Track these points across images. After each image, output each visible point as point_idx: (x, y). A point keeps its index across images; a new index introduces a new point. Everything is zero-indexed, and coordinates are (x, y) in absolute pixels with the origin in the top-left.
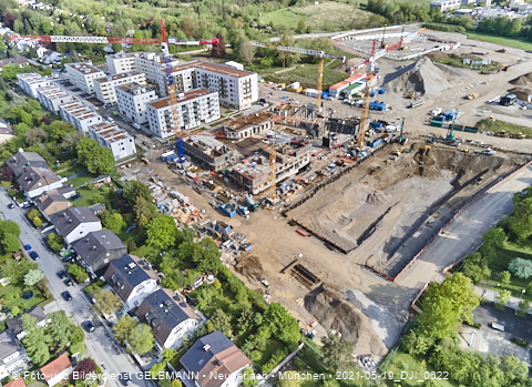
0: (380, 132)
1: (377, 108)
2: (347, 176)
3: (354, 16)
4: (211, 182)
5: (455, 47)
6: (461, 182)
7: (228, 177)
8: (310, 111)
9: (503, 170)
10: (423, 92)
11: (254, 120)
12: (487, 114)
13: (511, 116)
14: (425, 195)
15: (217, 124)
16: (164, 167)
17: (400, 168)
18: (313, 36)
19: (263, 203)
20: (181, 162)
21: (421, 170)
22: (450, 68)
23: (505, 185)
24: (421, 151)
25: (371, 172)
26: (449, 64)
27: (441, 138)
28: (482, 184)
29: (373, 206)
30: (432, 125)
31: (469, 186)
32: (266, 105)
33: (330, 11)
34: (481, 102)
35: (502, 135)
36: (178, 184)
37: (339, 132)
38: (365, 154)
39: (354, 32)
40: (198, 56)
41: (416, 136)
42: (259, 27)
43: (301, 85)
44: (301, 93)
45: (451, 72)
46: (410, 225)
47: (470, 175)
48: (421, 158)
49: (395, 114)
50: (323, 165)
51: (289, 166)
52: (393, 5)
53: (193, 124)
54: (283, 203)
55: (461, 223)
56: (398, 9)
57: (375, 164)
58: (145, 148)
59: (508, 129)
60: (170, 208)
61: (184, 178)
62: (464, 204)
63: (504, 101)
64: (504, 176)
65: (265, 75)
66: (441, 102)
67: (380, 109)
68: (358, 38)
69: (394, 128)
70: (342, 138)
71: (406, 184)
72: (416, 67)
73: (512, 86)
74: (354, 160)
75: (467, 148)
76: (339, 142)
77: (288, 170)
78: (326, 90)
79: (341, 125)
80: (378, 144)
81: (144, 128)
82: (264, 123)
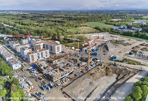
0: (95, 62)
1: (95, 54)
2: (84, 76)
3: (92, 30)
4: (41, 78)
5: (117, 39)
6: (119, 78)
7: (47, 76)
8: (76, 55)
9: (131, 75)
10: (108, 50)
11: (59, 58)
12: (126, 57)
13: (133, 58)
14: (108, 82)
15: (48, 59)
16: (28, 72)
17: (100, 73)
18: (80, 35)
19: (56, 85)
20: (33, 71)
21: (107, 74)
22: (116, 44)
23: (131, 80)
24: (107, 68)
25: (91, 74)
26: (116, 43)
27: (113, 64)
28: (125, 79)
29: (91, 86)
30: (110, 60)
31: (121, 80)
32: (64, 53)
33: (86, 29)
34: (124, 53)
35: (130, 64)
36: (30, 78)
37: (83, 61)
38: (90, 69)
39: (91, 34)
40: (49, 39)
41: (106, 63)
42: (66, 32)
43: (75, 48)
44: (75, 50)
45: (116, 45)
46: (102, 93)
47: (121, 76)
48: (107, 70)
49: (100, 56)
50: (77, 72)
51: (66, 72)
52: (101, 28)
53: (41, 58)
54: (62, 85)
55: (118, 93)
56: (103, 29)
57: (93, 72)
58: (24, 66)
59: (132, 62)
60: (25, 87)
61: (33, 76)
62: (119, 86)
63: (130, 54)
64: (131, 77)
65: (65, 45)
66: (113, 53)
67: (96, 55)
68: (92, 36)
69: (99, 61)
70: (84, 63)
71: (102, 78)
72: (106, 43)
73: (132, 49)
74: (86, 70)
75: (120, 67)
76: (83, 65)
77: (66, 74)
78: (81, 49)
79: (84, 60)
80: (94, 66)
81: (26, 60)
82: (62, 59)
